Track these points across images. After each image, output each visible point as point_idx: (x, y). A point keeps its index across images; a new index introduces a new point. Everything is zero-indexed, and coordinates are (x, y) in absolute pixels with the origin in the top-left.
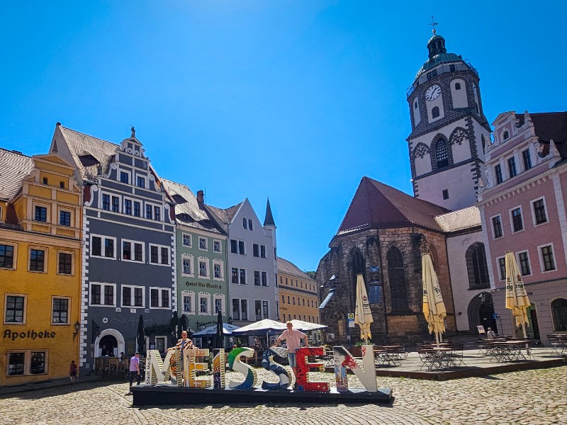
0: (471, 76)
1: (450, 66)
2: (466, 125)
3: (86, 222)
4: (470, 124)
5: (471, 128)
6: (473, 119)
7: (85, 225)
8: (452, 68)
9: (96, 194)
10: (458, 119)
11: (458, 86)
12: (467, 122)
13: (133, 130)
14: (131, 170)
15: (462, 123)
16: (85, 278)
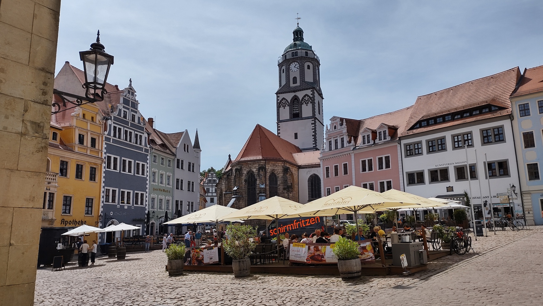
0: (316, 62)
1: (306, 52)
2: (311, 94)
3: (105, 146)
4: (313, 94)
5: (314, 97)
6: (315, 91)
7: (104, 148)
8: (307, 53)
9: (110, 125)
10: (307, 89)
11: (309, 67)
12: (312, 93)
13: (130, 81)
14: (128, 109)
15: (309, 92)
16: (103, 184)
